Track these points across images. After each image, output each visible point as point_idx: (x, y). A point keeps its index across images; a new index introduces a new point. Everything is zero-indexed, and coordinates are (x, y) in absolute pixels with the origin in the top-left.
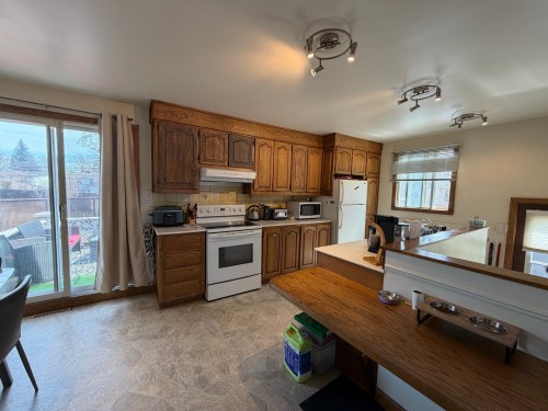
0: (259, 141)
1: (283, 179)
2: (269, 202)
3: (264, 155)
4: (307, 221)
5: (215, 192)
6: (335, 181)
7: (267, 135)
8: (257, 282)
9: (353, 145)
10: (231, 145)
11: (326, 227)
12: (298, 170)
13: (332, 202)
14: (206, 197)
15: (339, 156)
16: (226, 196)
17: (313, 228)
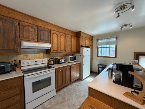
0: (52, 32)
1: (63, 48)
2: (57, 57)
3: (55, 38)
4: (72, 63)
5: (32, 53)
6: (81, 48)
7: (56, 30)
8: (54, 93)
9: (86, 36)
10: (39, 32)
11: (79, 64)
12: (68, 44)
13: (80, 56)
14: (27, 56)
15: (82, 39)
16: (38, 55)
17: (75, 66)
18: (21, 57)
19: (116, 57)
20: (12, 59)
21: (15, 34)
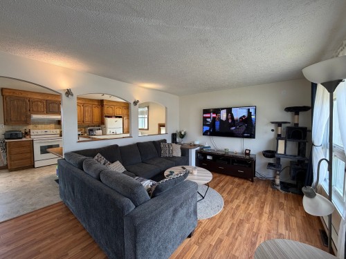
9: (115, 104)
10: (48, 105)
12: (87, 114)
14: (36, 127)
15: (106, 108)
16: (48, 126)
18: (30, 127)
19: (148, 129)
20: (23, 129)
21: (26, 109)
